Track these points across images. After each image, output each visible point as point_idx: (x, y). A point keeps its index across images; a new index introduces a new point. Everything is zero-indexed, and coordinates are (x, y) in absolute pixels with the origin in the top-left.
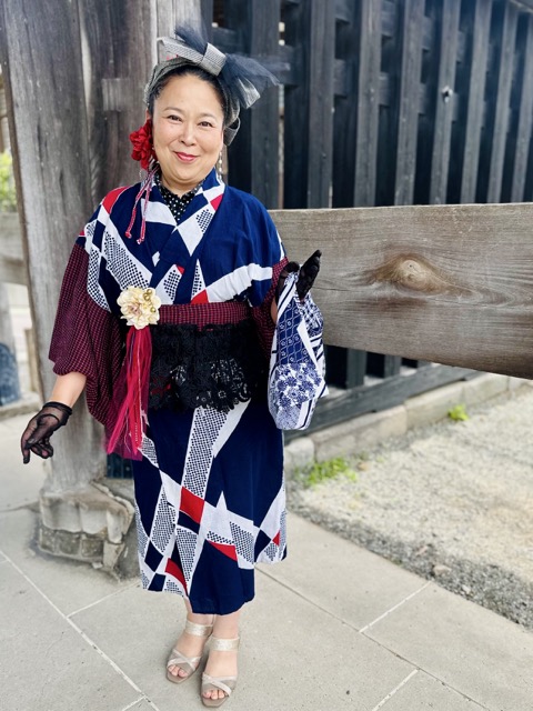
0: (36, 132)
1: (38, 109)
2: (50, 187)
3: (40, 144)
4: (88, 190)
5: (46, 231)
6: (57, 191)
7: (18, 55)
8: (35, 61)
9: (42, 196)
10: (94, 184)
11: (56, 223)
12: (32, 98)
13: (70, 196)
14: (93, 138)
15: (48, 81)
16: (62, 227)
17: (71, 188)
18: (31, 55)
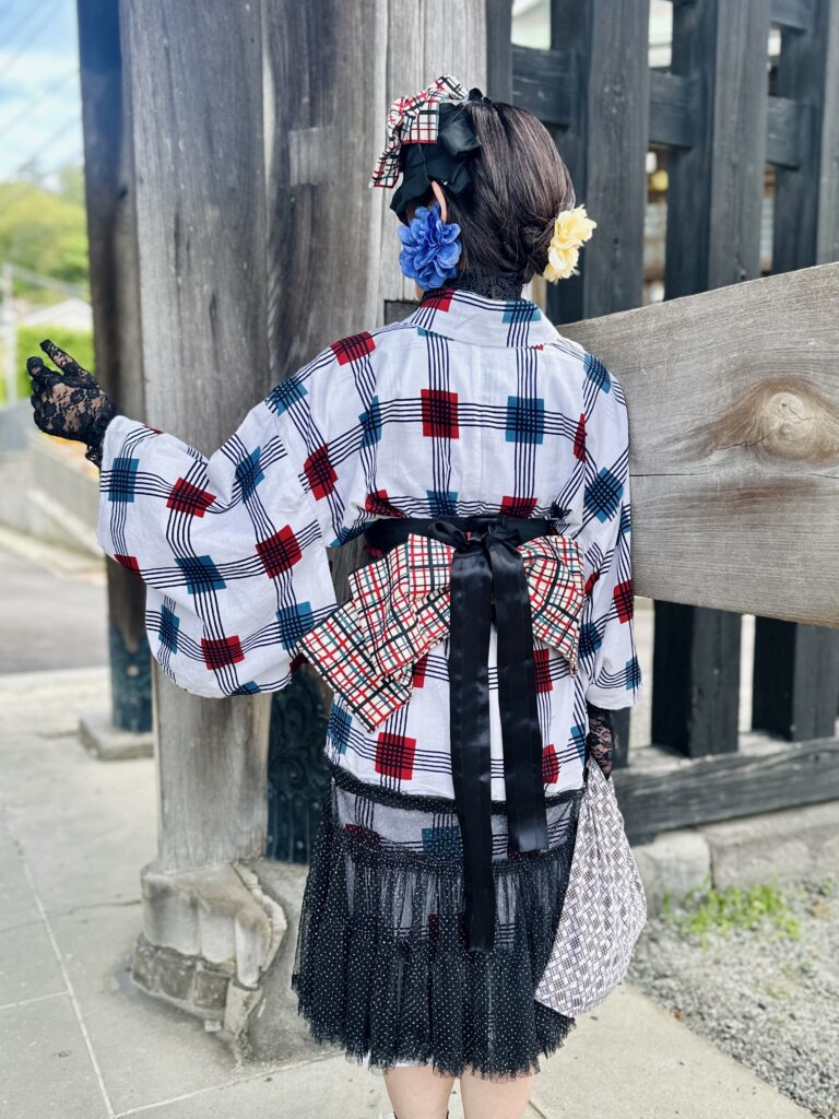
0: (172, 226)
1: (177, 186)
2: (191, 321)
3: (177, 246)
4: (261, 328)
5: (180, 395)
6: (205, 327)
7: (149, 99)
8: (178, 109)
9: (175, 335)
10: (271, 317)
11: (199, 383)
12: (169, 167)
13: (227, 336)
14: (272, 235)
15: (199, 141)
16: (210, 391)
17: (231, 324)
18: (171, 98)
